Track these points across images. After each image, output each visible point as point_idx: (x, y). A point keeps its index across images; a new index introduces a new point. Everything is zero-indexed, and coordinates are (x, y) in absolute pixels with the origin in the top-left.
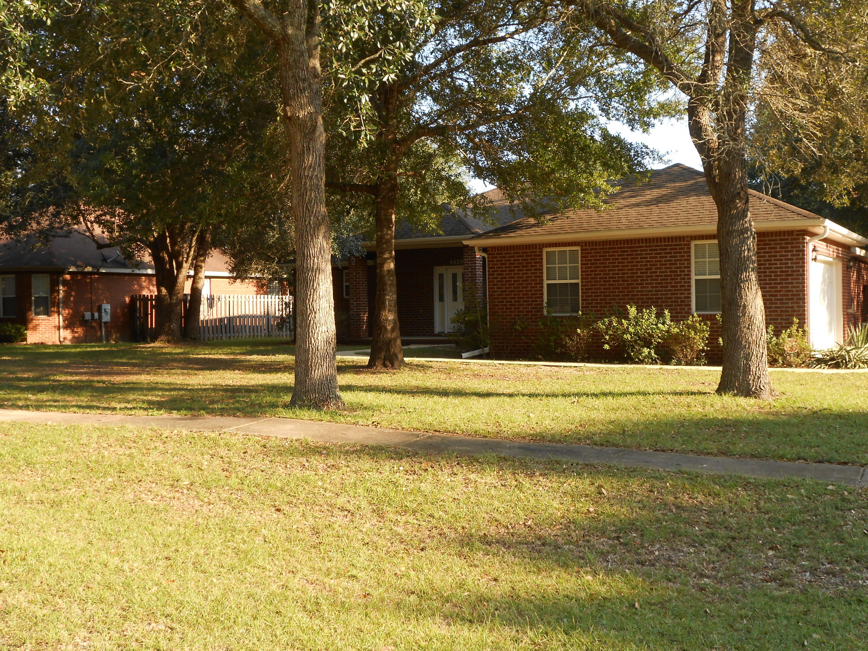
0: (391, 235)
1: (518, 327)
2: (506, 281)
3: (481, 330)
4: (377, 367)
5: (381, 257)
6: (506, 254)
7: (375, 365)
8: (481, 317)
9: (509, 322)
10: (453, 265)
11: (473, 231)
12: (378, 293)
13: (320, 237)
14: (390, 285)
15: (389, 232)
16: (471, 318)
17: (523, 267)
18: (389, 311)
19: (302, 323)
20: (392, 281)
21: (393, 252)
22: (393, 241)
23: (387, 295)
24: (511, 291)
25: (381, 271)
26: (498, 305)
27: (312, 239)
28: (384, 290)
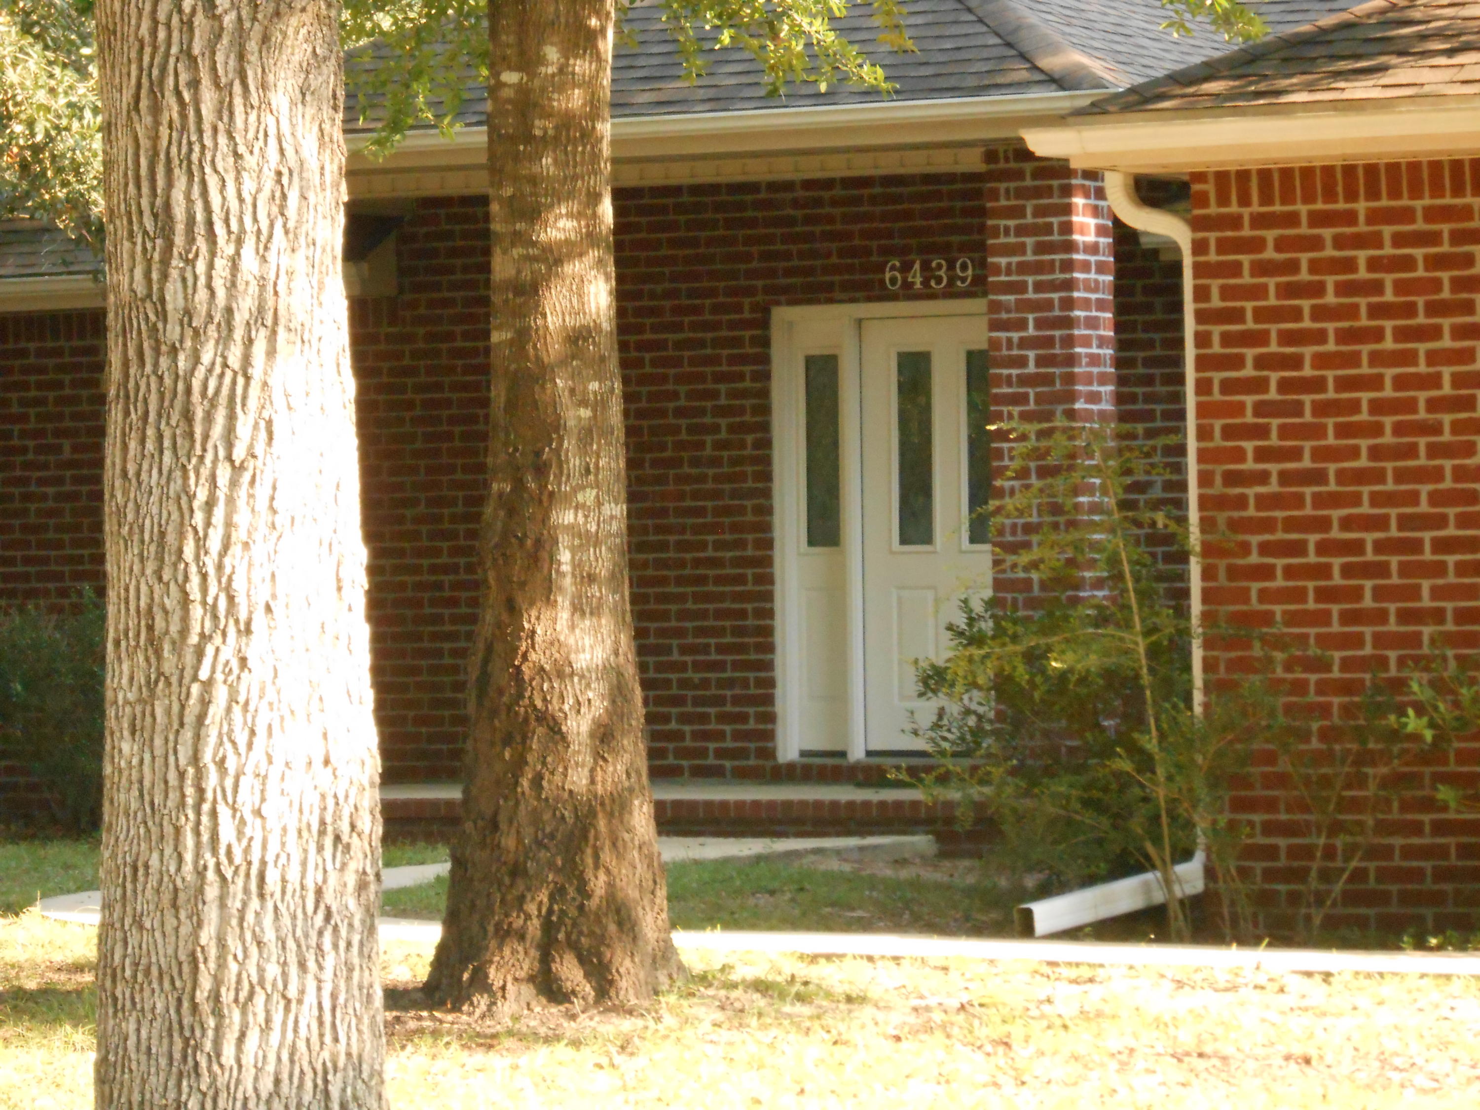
0: (590, 84)
1: (1413, 722)
2: (1322, 409)
3: (1150, 743)
4: (496, 995)
5: (520, 238)
6: (1320, 219)
7: (480, 982)
8: (1153, 652)
9: (1346, 688)
10: (908, 293)
11: (1049, 63)
12: (501, 486)
13: (280, 99)
14: (586, 435)
15: (581, 66)
16: (1093, 662)
17: (1435, 309)
18: (578, 609)
19: (148, 699)
20: (600, 404)
21: (606, 209)
22: (605, 128)
23: (567, 500)
24: (1361, 476)
25: (523, 336)
26: (1265, 572)
27: (225, 109)
28: (541, 470)
